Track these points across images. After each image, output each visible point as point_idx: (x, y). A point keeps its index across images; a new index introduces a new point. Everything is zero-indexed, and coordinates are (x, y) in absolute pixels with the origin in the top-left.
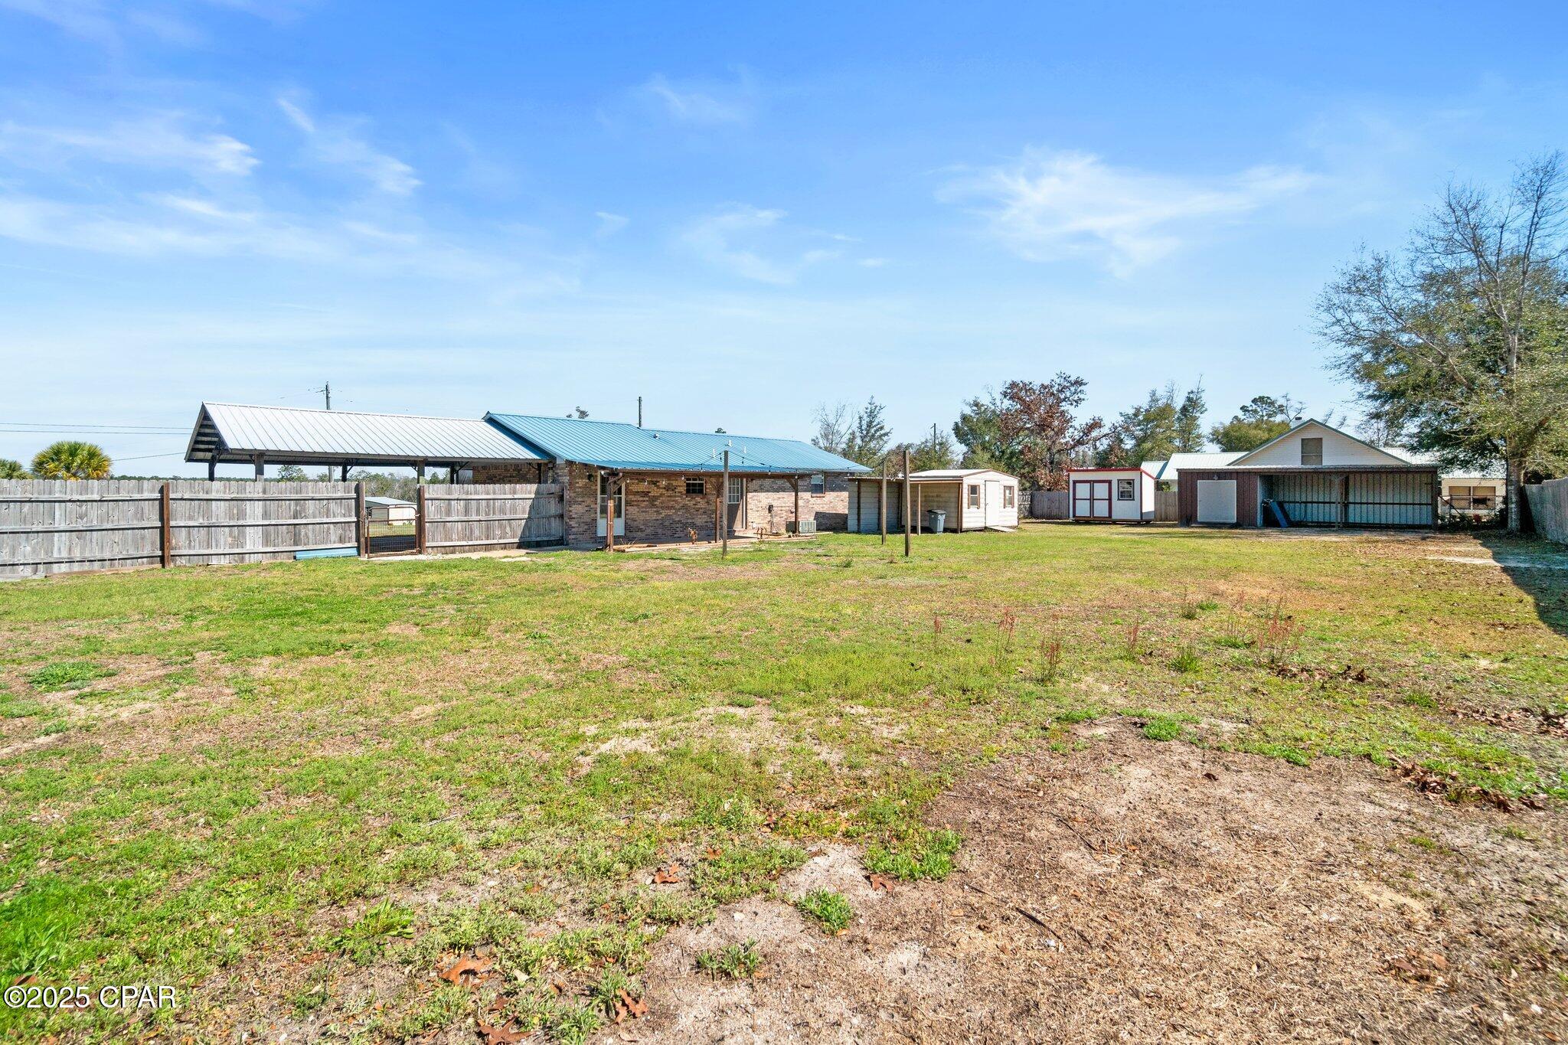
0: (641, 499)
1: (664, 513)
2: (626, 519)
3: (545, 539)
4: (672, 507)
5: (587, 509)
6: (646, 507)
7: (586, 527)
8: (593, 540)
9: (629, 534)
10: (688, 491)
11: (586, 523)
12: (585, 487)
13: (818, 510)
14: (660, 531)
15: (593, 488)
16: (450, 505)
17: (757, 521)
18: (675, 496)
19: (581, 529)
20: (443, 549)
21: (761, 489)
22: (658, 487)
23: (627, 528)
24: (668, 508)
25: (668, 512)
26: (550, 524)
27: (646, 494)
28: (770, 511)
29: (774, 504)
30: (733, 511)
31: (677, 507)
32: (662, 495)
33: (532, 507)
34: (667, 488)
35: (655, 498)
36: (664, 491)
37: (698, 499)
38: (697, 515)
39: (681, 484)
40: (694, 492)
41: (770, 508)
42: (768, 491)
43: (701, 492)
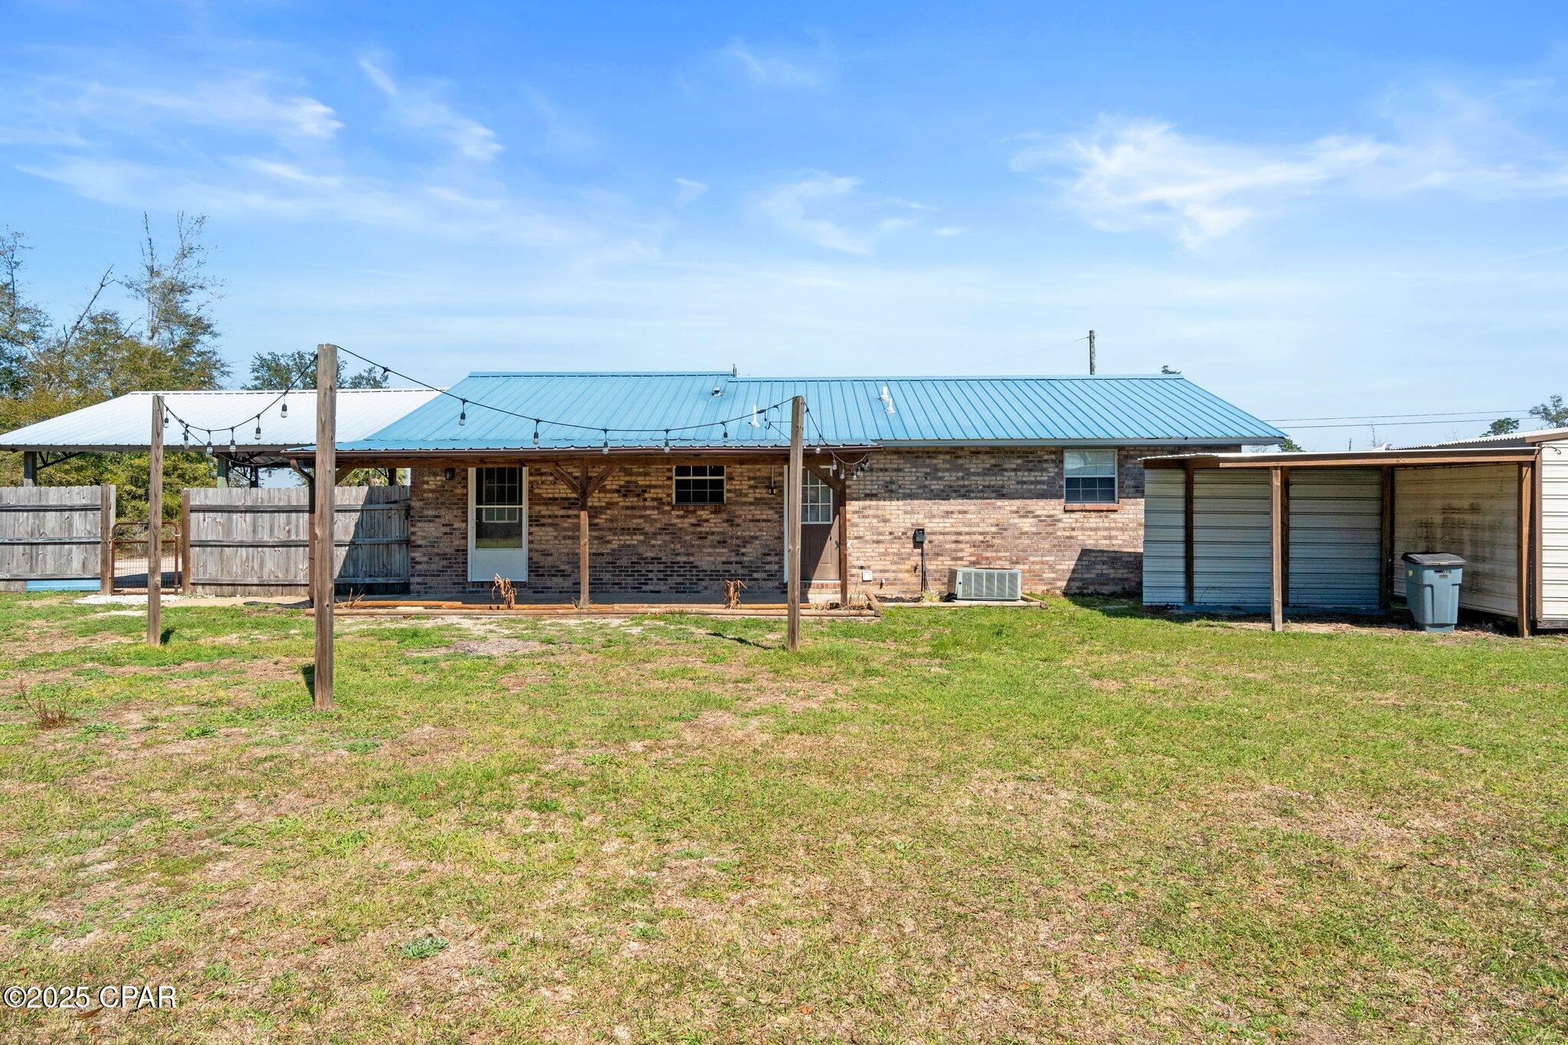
0: (562, 512)
1: (616, 542)
2: (530, 550)
3: (381, 580)
4: (637, 530)
5: (447, 529)
7: (445, 563)
8: (459, 588)
9: (535, 580)
10: (682, 498)
11: (444, 556)
12: (440, 491)
13: (1090, 543)
15: (459, 491)
16: (230, 520)
17: (878, 565)
18: (645, 508)
19: (434, 567)
20: (218, 589)
21: (890, 492)
22: (605, 489)
23: (534, 568)
24: (627, 531)
25: (627, 539)
26: (389, 554)
28: (918, 544)
29: (930, 526)
30: (814, 540)
31: (648, 528)
32: (610, 505)
33: (359, 525)
34: (625, 491)
35: (596, 511)
36: (616, 497)
37: (704, 514)
38: (700, 547)
39: (662, 484)
40: (700, 498)
41: (918, 538)
42: (911, 496)
43: (718, 498)
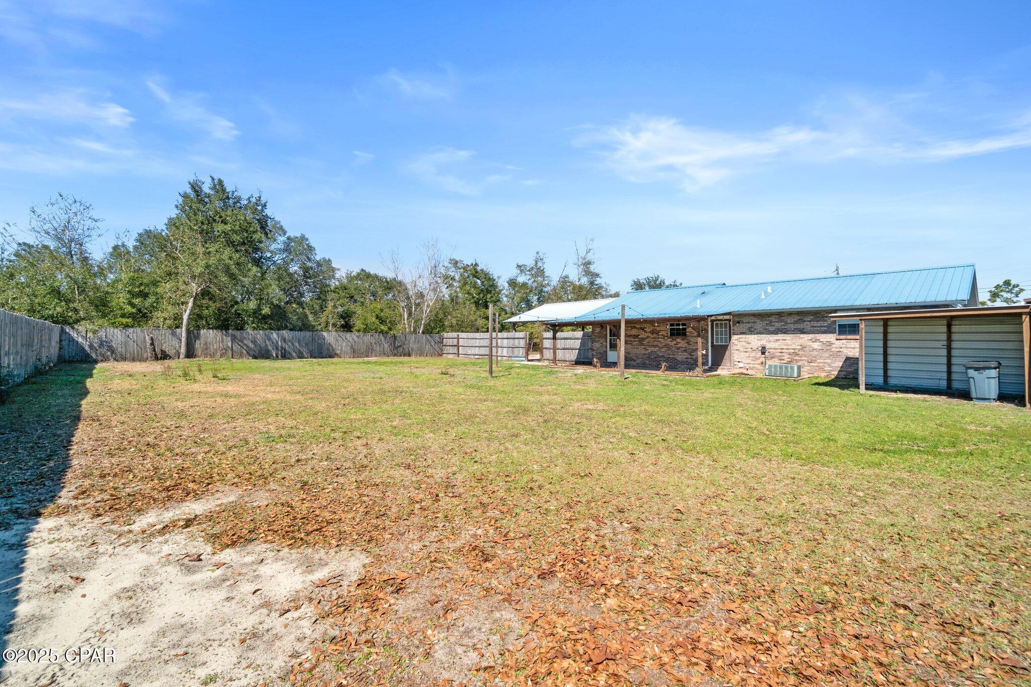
0: (633, 339)
1: (650, 350)
3: (587, 360)
4: (656, 346)
5: (602, 345)
6: (637, 345)
7: (601, 355)
9: (627, 361)
10: (672, 334)
11: (600, 353)
12: (599, 333)
13: (850, 354)
14: (647, 362)
15: (605, 333)
17: (746, 361)
18: (659, 338)
21: (751, 331)
22: (646, 332)
23: (626, 358)
24: (653, 346)
25: (653, 349)
26: (588, 352)
27: (637, 336)
28: (763, 353)
29: (768, 346)
30: (719, 351)
31: (660, 345)
32: (648, 337)
33: (581, 344)
34: (652, 332)
35: (644, 339)
36: (650, 334)
37: (679, 340)
38: (678, 352)
39: (665, 330)
40: (679, 334)
41: (763, 351)
42: (760, 333)
43: (685, 334)
